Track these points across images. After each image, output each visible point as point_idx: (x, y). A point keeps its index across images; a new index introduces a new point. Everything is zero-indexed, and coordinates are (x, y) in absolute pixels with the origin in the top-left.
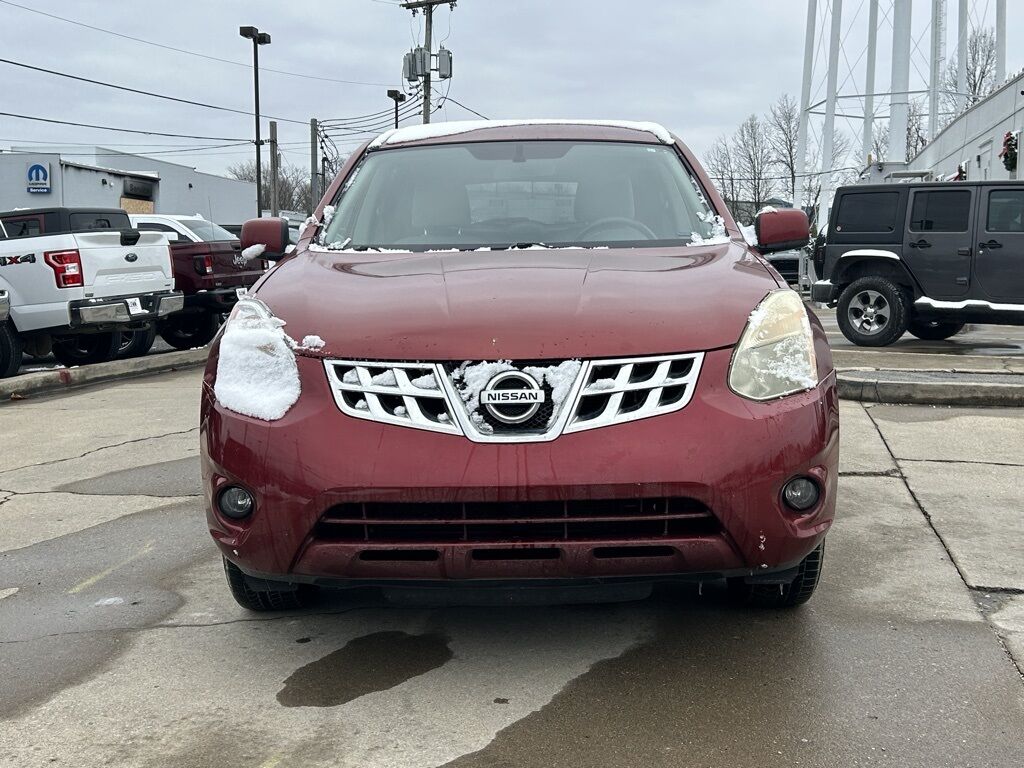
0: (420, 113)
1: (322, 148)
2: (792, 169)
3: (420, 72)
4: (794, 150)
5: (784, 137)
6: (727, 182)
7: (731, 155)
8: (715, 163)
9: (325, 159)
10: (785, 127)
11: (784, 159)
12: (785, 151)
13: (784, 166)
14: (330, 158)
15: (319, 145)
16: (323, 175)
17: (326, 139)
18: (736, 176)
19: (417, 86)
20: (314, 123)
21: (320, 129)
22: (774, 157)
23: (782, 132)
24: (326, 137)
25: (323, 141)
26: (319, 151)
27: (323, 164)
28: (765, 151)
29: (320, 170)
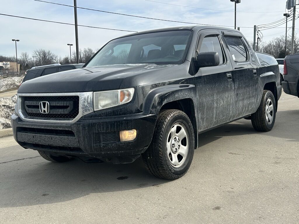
0: (291, 20)
1: (257, 34)
3: (291, 5)
9: (258, 38)
14: (260, 38)
15: (256, 34)
16: (258, 43)
19: (291, 11)
20: (255, 26)
21: (257, 28)
24: (259, 31)
25: (258, 32)
26: (256, 36)
27: (258, 40)
29: (256, 41)
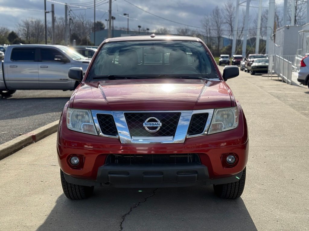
2: (231, 25)
4: (232, 19)
5: (228, 14)
6: (208, 30)
7: (209, 20)
8: (204, 23)
10: (229, 10)
11: (228, 22)
12: (229, 19)
13: (228, 24)
17: (71, 11)
18: (211, 28)
22: (225, 21)
23: (228, 12)
28: (221, 19)
